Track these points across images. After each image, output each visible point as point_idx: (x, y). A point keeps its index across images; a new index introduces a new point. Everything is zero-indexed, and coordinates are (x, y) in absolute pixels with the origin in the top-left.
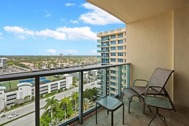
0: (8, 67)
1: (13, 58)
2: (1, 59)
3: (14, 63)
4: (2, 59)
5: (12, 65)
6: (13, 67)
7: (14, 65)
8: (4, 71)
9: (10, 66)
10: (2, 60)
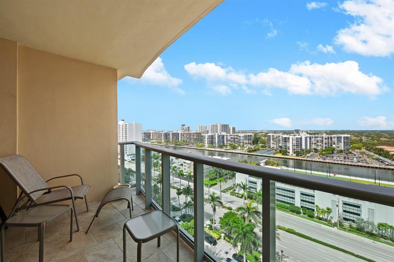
0: (352, 152)
1: (364, 134)
2: (341, 137)
3: (365, 145)
4: (343, 136)
5: (359, 148)
6: (362, 153)
7: (363, 150)
8: (345, 158)
9: (356, 150)
10: (343, 138)
